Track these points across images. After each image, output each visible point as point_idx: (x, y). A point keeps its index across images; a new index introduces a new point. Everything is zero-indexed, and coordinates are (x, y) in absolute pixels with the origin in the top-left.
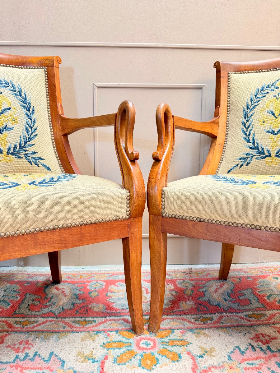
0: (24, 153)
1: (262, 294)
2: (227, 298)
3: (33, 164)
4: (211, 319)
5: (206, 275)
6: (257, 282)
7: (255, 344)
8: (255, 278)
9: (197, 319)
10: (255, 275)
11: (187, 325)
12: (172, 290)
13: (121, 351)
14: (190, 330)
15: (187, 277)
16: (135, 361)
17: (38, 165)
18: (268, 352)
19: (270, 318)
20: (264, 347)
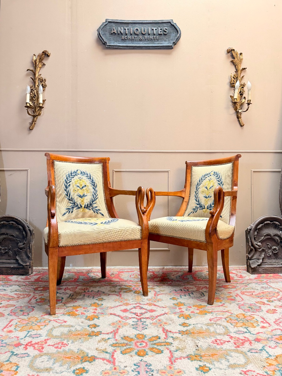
0: (92, 207)
1: (196, 277)
2: (178, 277)
3: (96, 213)
4: (167, 283)
5: (171, 270)
6: (197, 273)
7: (182, 289)
8: (196, 272)
9: (161, 283)
10: (197, 270)
11: (156, 284)
12: (152, 275)
13: (127, 290)
14: (157, 286)
15: (161, 270)
16: (132, 292)
17: (98, 213)
18: (187, 291)
19: (195, 283)
20: (186, 290)
